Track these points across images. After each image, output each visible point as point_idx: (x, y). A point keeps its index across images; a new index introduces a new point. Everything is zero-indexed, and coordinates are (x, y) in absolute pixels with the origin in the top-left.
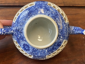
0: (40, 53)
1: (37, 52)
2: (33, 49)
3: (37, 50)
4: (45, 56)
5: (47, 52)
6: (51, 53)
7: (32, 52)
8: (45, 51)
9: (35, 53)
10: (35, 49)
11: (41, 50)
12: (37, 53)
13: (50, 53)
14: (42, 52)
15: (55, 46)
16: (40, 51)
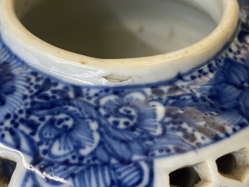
0: (94, 126)
1: (71, 115)
2: (41, 90)
3: (71, 94)
4: (151, 164)
5: (164, 124)
6: (198, 135)
7: (29, 112)
8: (145, 109)
9: (52, 122)
10: (60, 87)
11: (112, 98)
12: (70, 123)
13: (193, 138)
14: (117, 114)
15: (228, 82)
16: (103, 101)
